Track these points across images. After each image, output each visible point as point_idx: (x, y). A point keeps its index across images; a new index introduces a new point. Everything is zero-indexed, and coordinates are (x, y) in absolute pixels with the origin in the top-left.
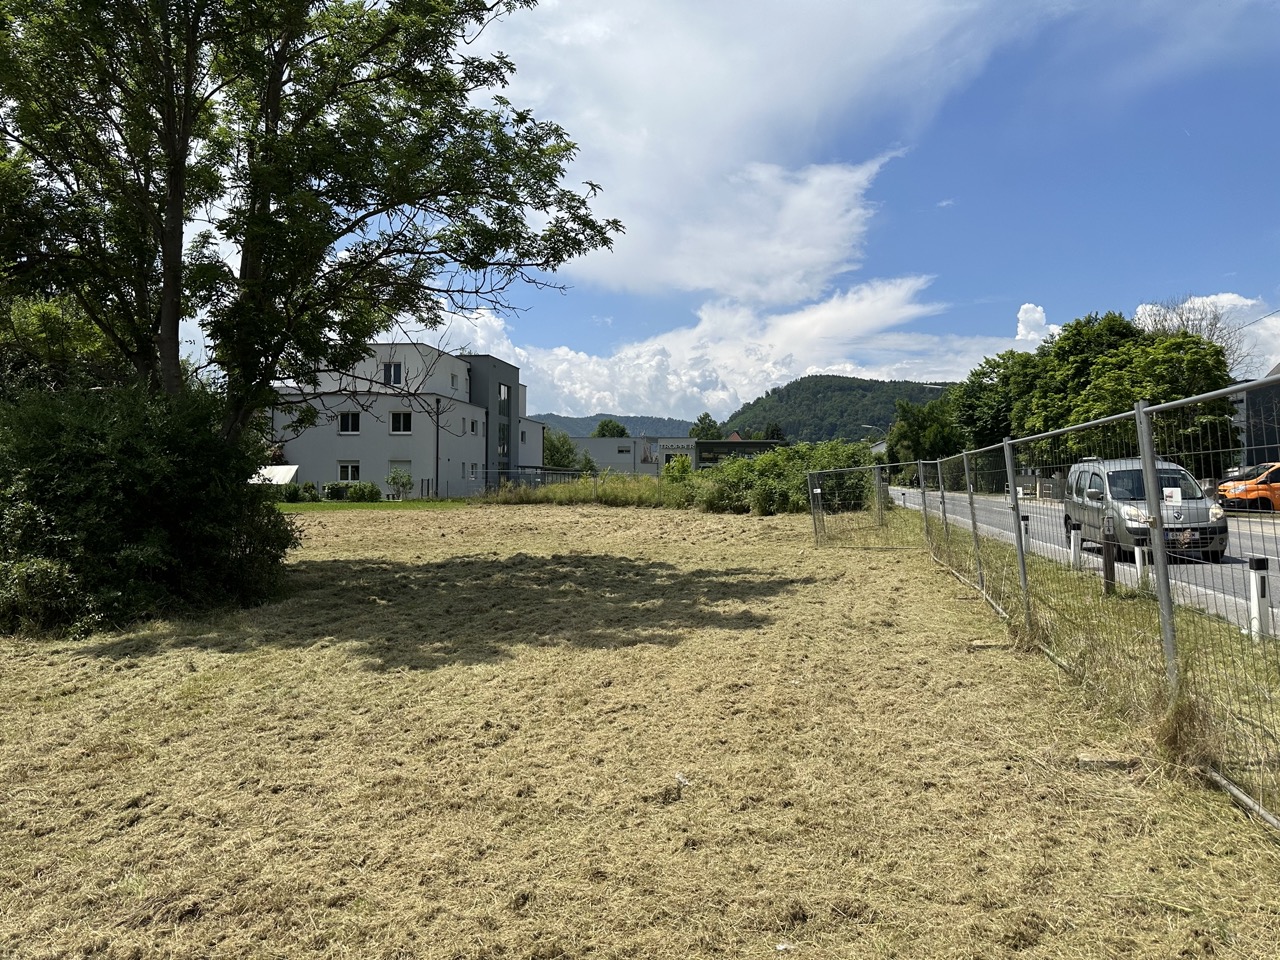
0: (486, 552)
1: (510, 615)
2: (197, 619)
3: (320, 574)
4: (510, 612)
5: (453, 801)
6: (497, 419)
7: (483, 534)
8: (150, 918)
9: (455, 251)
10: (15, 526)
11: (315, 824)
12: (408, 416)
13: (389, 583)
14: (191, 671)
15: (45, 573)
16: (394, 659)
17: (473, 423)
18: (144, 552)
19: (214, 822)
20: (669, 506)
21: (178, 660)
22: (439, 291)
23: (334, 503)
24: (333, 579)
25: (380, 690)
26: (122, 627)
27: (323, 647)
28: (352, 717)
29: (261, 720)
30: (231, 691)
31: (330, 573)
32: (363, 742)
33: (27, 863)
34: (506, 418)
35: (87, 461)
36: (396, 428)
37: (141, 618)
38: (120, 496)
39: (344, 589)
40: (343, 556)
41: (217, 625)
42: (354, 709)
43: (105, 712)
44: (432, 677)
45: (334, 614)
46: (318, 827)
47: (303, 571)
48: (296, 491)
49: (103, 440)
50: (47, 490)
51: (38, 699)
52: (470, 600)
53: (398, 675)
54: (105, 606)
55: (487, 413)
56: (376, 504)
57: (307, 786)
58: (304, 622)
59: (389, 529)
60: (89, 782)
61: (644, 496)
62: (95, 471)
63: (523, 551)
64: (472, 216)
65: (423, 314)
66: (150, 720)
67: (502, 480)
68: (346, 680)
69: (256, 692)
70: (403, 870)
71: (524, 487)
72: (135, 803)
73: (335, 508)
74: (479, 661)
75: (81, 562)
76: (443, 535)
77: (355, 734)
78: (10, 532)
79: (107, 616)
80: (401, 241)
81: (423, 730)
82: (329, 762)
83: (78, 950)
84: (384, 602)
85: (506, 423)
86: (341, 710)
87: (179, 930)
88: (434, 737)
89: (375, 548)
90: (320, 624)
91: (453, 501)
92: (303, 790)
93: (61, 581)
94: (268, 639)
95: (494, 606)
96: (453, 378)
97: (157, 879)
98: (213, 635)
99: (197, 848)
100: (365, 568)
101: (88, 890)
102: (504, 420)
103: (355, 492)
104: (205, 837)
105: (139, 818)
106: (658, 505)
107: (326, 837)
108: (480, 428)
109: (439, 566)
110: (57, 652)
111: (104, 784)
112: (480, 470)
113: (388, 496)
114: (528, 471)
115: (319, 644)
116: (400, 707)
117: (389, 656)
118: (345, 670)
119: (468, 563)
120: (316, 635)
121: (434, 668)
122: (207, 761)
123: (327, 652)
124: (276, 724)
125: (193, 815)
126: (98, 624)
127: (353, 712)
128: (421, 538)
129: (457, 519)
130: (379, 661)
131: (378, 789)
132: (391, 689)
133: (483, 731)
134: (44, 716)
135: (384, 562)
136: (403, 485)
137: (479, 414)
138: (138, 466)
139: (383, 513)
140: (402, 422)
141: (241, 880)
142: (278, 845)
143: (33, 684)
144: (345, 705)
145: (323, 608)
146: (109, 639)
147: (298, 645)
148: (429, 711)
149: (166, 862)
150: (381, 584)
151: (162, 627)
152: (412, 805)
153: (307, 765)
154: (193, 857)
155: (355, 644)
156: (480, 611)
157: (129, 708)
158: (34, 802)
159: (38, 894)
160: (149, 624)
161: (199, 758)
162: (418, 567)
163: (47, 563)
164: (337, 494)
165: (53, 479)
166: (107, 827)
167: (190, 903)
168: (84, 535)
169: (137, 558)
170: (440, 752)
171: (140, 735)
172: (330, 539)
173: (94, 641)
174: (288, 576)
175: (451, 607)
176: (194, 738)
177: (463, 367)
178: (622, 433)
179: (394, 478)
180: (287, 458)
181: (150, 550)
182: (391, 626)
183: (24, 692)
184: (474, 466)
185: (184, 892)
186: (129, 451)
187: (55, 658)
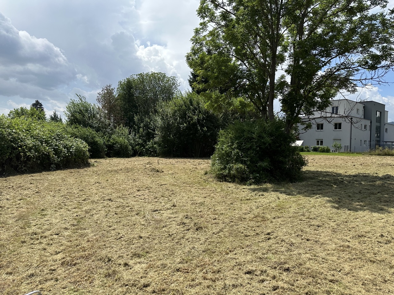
0: (372, 173)
1: (386, 197)
2: (278, 184)
3: (313, 175)
4: (386, 196)
5: (371, 259)
6: (375, 124)
7: (370, 166)
8: (276, 267)
9: (364, 65)
10: (234, 155)
11: (321, 254)
12: (340, 124)
13: (336, 180)
14: (278, 199)
15: (241, 168)
16: (342, 206)
17: (365, 126)
18: (265, 164)
19: (291, 245)
21: (275, 195)
22: (357, 80)
23: (315, 152)
24: (317, 177)
25: (338, 215)
26: (259, 184)
27: (317, 198)
28: (330, 222)
29: (300, 217)
30: (290, 207)
31: (316, 175)
32: (334, 231)
33: (245, 243)
34: (379, 124)
35: (250, 139)
36: (336, 128)
37: (263, 182)
38: (258, 149)
39: (321, 180)
40: (320, 170)
41: (284, 187)
42: (330, 220)
43: (258, 207)
44: (357, 214)
45: (319, 188)
46: (323, 255)
47: (307, 173)
48: (303, 148)
49: (254, 134)
50: (241, 147)
51: (241, 200)
52: (368, 189)
53: (344, 211)
54: (255, 178)
55: (371, 122)
56: (329, 153)
57: (317, 241)
58: (310, 189)
59: (334, 162)
60: (257, 225)
62: (252, 142)
63: (389, 173)
64: (371, 51)
65: (349, 89)
66: (269, 211)
67: (377, 146)
68: (326, 210)
69: (298, 208)
70: (355, 278)
71: (387, 149)
72: (269, 234)
73: (315, 154)
74: (375, 212)
75: (249, 166)
76: (354, 165)
77: (331, 228)
78: (233, 157)
79: (255, 181)
80: (343, 65)
81: (356, 232)
82: (324, 235)
83: (259, 270)
84: (335, 186)
85: (379, 125)
86: (325, 219)
87: (285, 274)
88: (360, 235)
89: (330, 168)
90: (315, 191)
91: (357, 153)
92: (316, 242)
93: (245, 170)
94: (299, 193)
95: (378, 193)
96: (357, 110)
97: (277, 257)
98: (283, 189)
99: (287, 251)
100: (327, 174)
101: (259, 254)
102: (378, 124)
103: (322, 149)
104: (289, 249)
105: (270, 238)
107: (326, 259)
108: (368, 128)
109: (354, 176)
110: (244, 188)
111: (260, 227)
112: (368, 143)
113: (333, 151)
114: (388, 143)
115: (316, 197)
116: (346, 222)
117: (340, 204)
118: (325, 206)
119: (366, 176)
120: (314, 194)
121: (357, 211)
122: (286, 226)
123: (319, 200)
124: (305, 219)
125: (285, 241)
126: (253, 182)
127: (330, 221)
128: (345, 166)
129: (359, 160)
130: (337, 205)
131: (342, 248)
132: (342, 215)
133: (380, 237)
134: (243, 205)
135: (333, 173)
136: (338, 147)
137: (368, 123)
138: (263, 141)
139: (331, 157)
140: (338, 126)
141: (301, 264)
142: (311, 257)
143: (240, 196)
144: (326, 218)
145: (315, 186)
146: (256, 187)
147: (309, 196)
148: (357, 226)
149: (279, 253)
150: (334, 180)
151: (269, 185)
152: (355, 257)
153: (317, 234)
154: (286, 254)
155: (328, 198)
156: (373, 194)
157: (264, 206)
158: (244, 227)
159: (248, 252)
160: (265, 184)
161: (284, 225)
162: (346, 175)
163: (241, 165)
164: (315, 150)
165: (243, 144)
166: (263, 239)
167: (287, 267)
168: (250, 158)
169: (262, 166)
170: (364, 241)
171: (267, 215)
172: (315, 164)
173: (252, 187)
174: (303, 174)
175: (361, 191)
176: (282, 219)
177: (362, 106)
179: (335, 145)
180: (300, 138)
181: (266, 164)
182: (339, 194)
183: (238, 198)
184: (365, 141)
185: (285, 263)
186: (260, 137)
187: (244, 190)
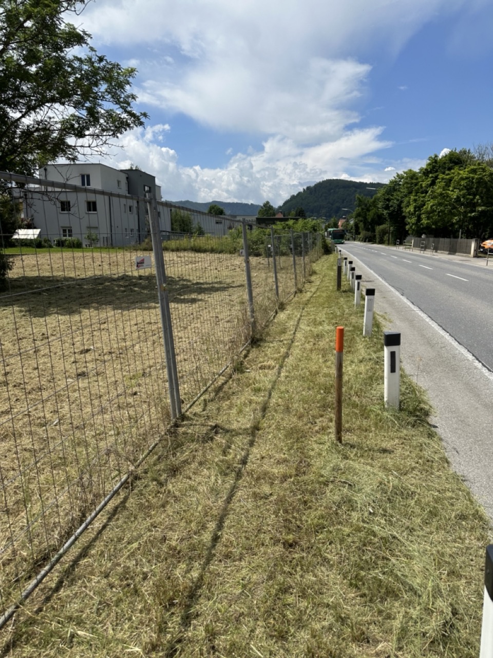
12: (95, 203)
17: (130, 207)
20: (226, 252)
23: (59, 249)
27: (4, 310)
36: (89, 210)
48: (40, 242)
55: (138, 202)
56: (80, 249)
61: (215, 247)
76: (100, 265)
96: (118, 182)
103: (70, 243)
106: (221, 252)
108: (135, 210)
112: (136, 232)
113: (86, 245)
136: (94, 240)
137: (134, 203)
140: (92, 206)
164: (61, 244)
177: (124, 176)
178: (221, 212)
179: (88, 236)
184: (132, 230)
